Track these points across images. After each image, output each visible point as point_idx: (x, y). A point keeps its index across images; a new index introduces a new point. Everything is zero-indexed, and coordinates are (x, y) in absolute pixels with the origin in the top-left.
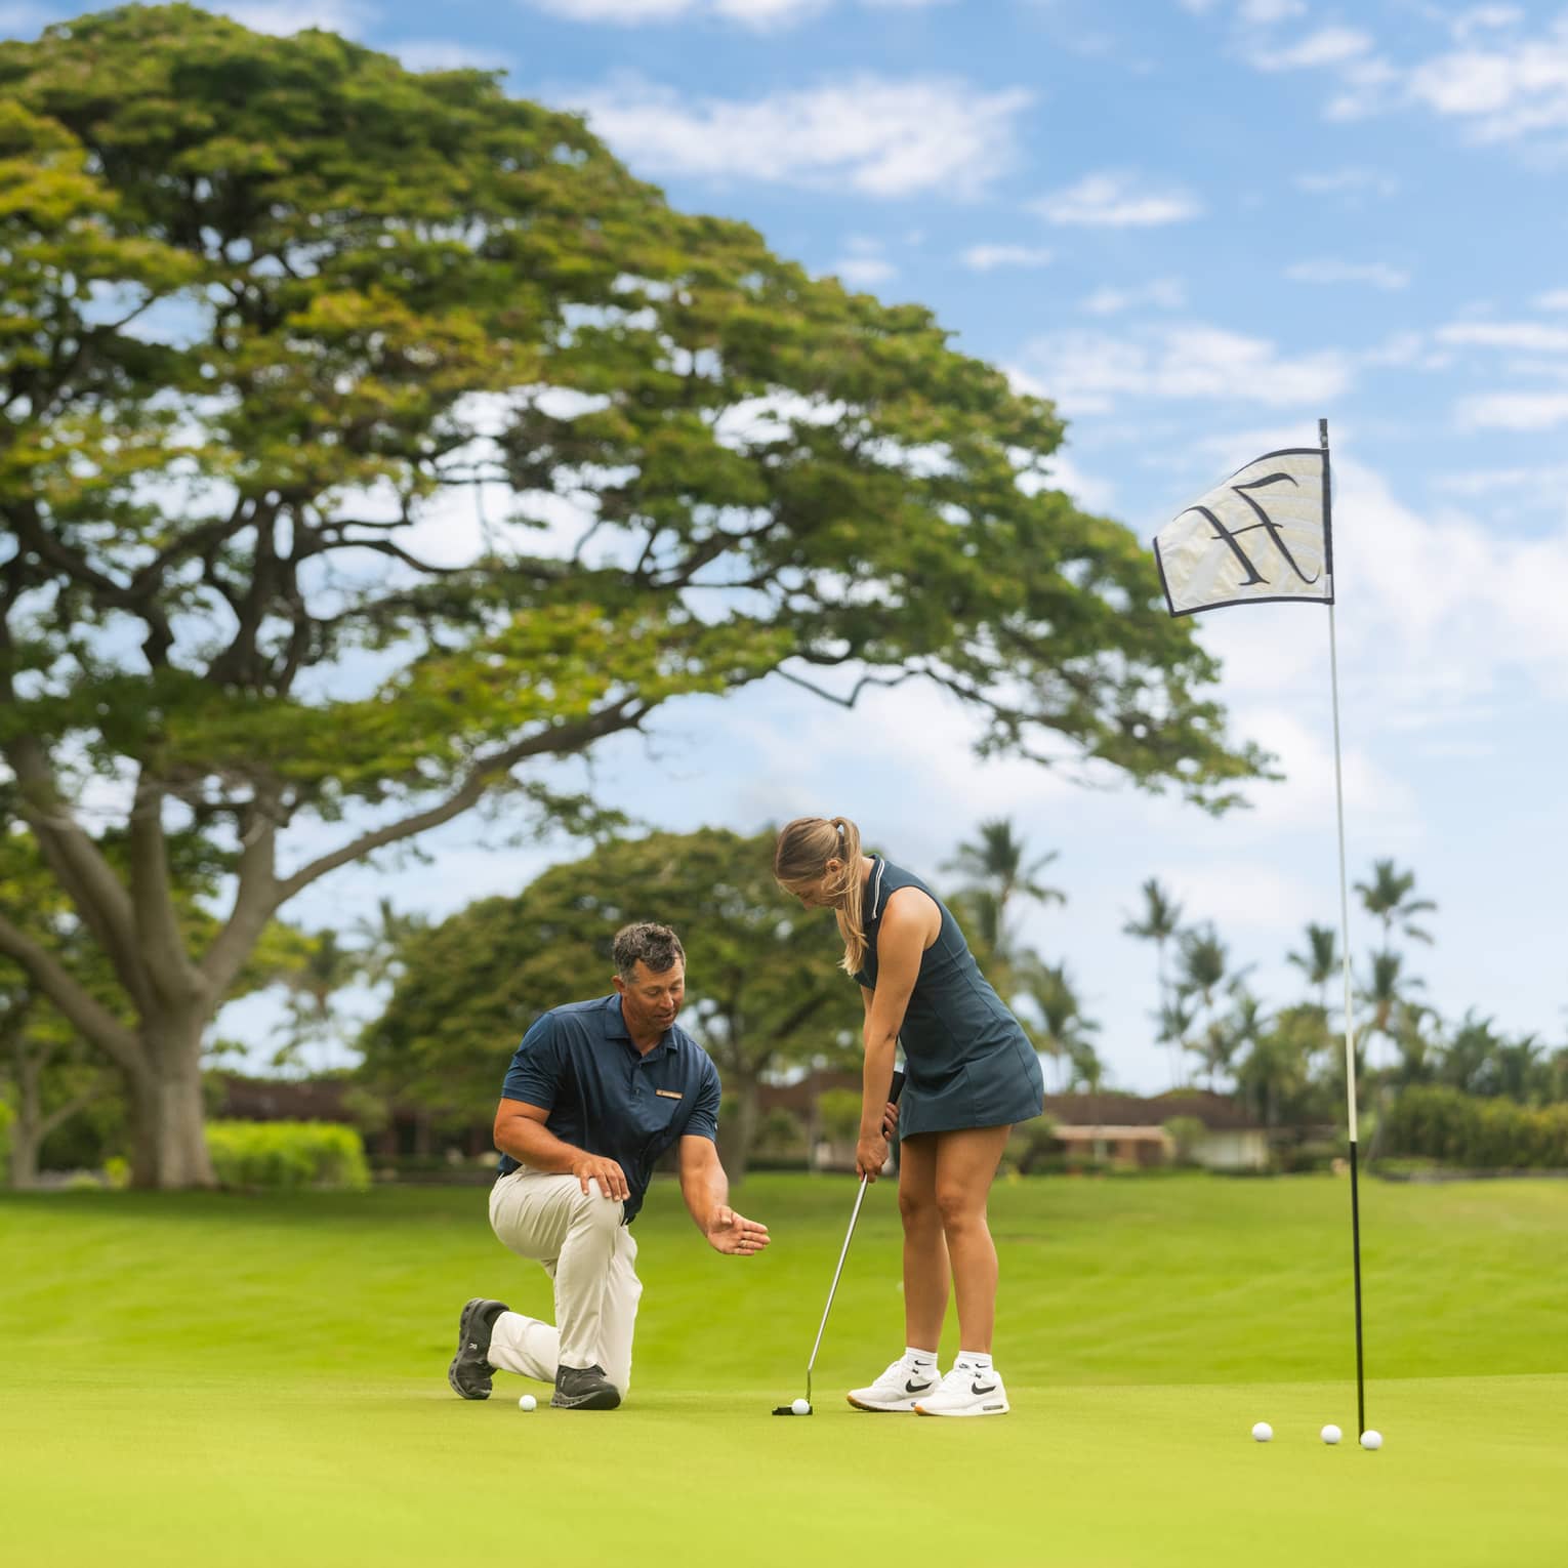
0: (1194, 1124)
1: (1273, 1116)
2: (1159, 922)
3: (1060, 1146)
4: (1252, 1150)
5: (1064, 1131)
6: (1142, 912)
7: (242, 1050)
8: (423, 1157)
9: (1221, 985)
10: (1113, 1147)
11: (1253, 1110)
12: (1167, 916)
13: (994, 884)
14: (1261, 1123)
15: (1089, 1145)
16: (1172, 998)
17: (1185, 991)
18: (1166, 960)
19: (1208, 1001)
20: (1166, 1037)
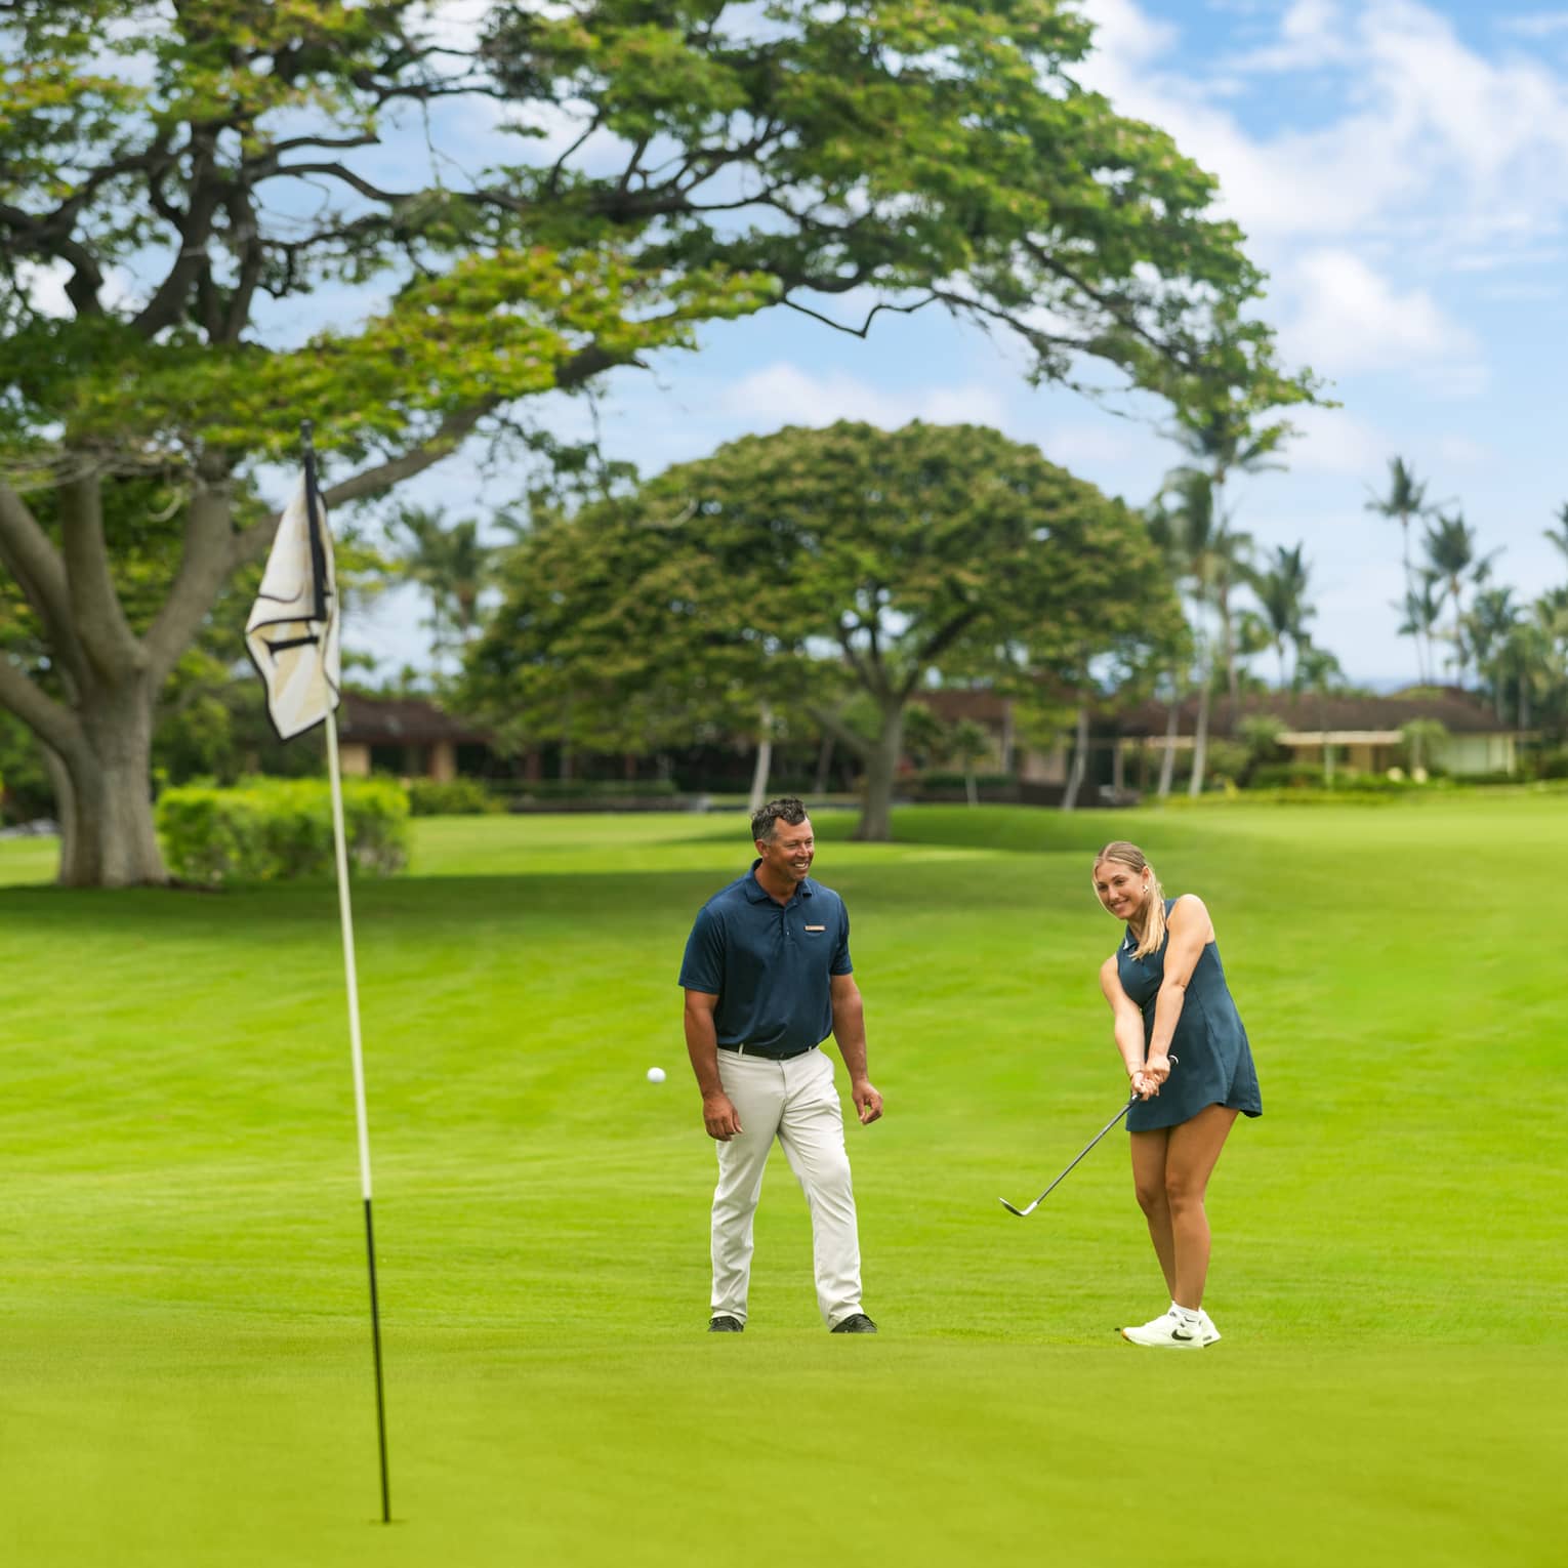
0: (1437, 727)
1: (1524, 718)
2: (1404, 499)
3: (1287, 753)
4: (1501, 754)
5: (1289, 738)
6: (1385, 490)
7: (369, 664)
8: (566, 783)
9: (1470, 569)
10: (1344, 754)
11: (1503, 711)
12: (1413, 494)
13: (1208, 465)
14: (1513, 724)
15: (1318, 752)
16: (1419, 589)
17: (1431, 578)
18: (1412, 539)
19: (1455, 589)
20: (1411, 629)
